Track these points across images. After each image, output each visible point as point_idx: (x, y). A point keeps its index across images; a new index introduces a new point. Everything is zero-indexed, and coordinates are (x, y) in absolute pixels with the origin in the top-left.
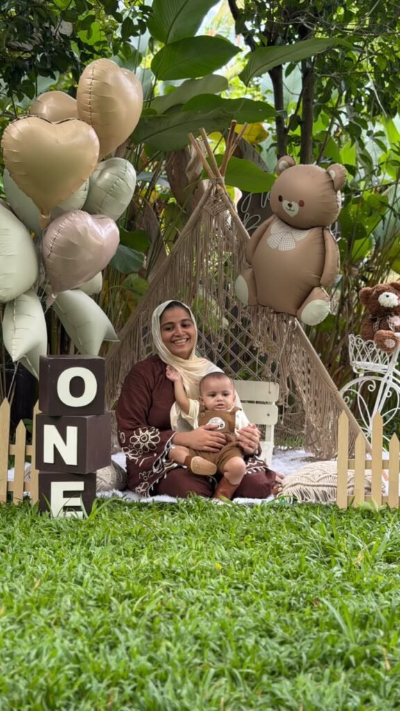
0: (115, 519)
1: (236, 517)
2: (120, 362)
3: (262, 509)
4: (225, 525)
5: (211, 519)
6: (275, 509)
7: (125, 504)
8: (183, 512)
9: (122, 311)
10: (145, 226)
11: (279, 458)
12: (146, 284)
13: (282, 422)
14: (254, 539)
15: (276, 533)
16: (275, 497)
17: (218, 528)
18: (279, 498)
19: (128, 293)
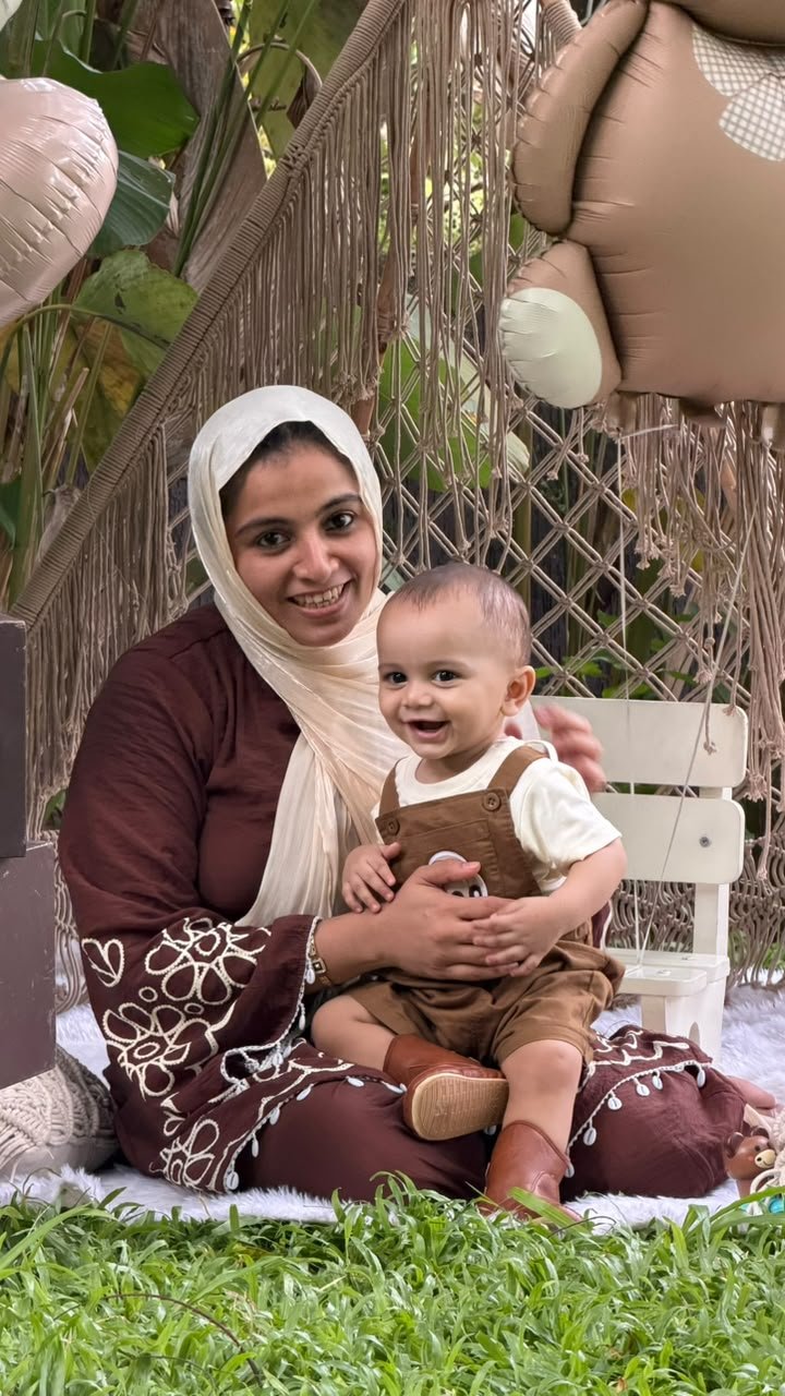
0: (75, 1294)
1: (583, 1279)
2: (78, 630)
3: (692, 1245)
4: (538, 1316)
5: (480, 1287)
6: (747, 1241)
7: (117, 1232)
8: (360, 1260)
9: (77, 407)
10: (172, 49)
11: (750, 1022)
12: (179, 295)
13: (763, 873)
14: (664, 1372)
15: (755, 1344)
16: (744, 1191)
17: (513, 1329)
18: (758, 1198)
19: (101, 332)
